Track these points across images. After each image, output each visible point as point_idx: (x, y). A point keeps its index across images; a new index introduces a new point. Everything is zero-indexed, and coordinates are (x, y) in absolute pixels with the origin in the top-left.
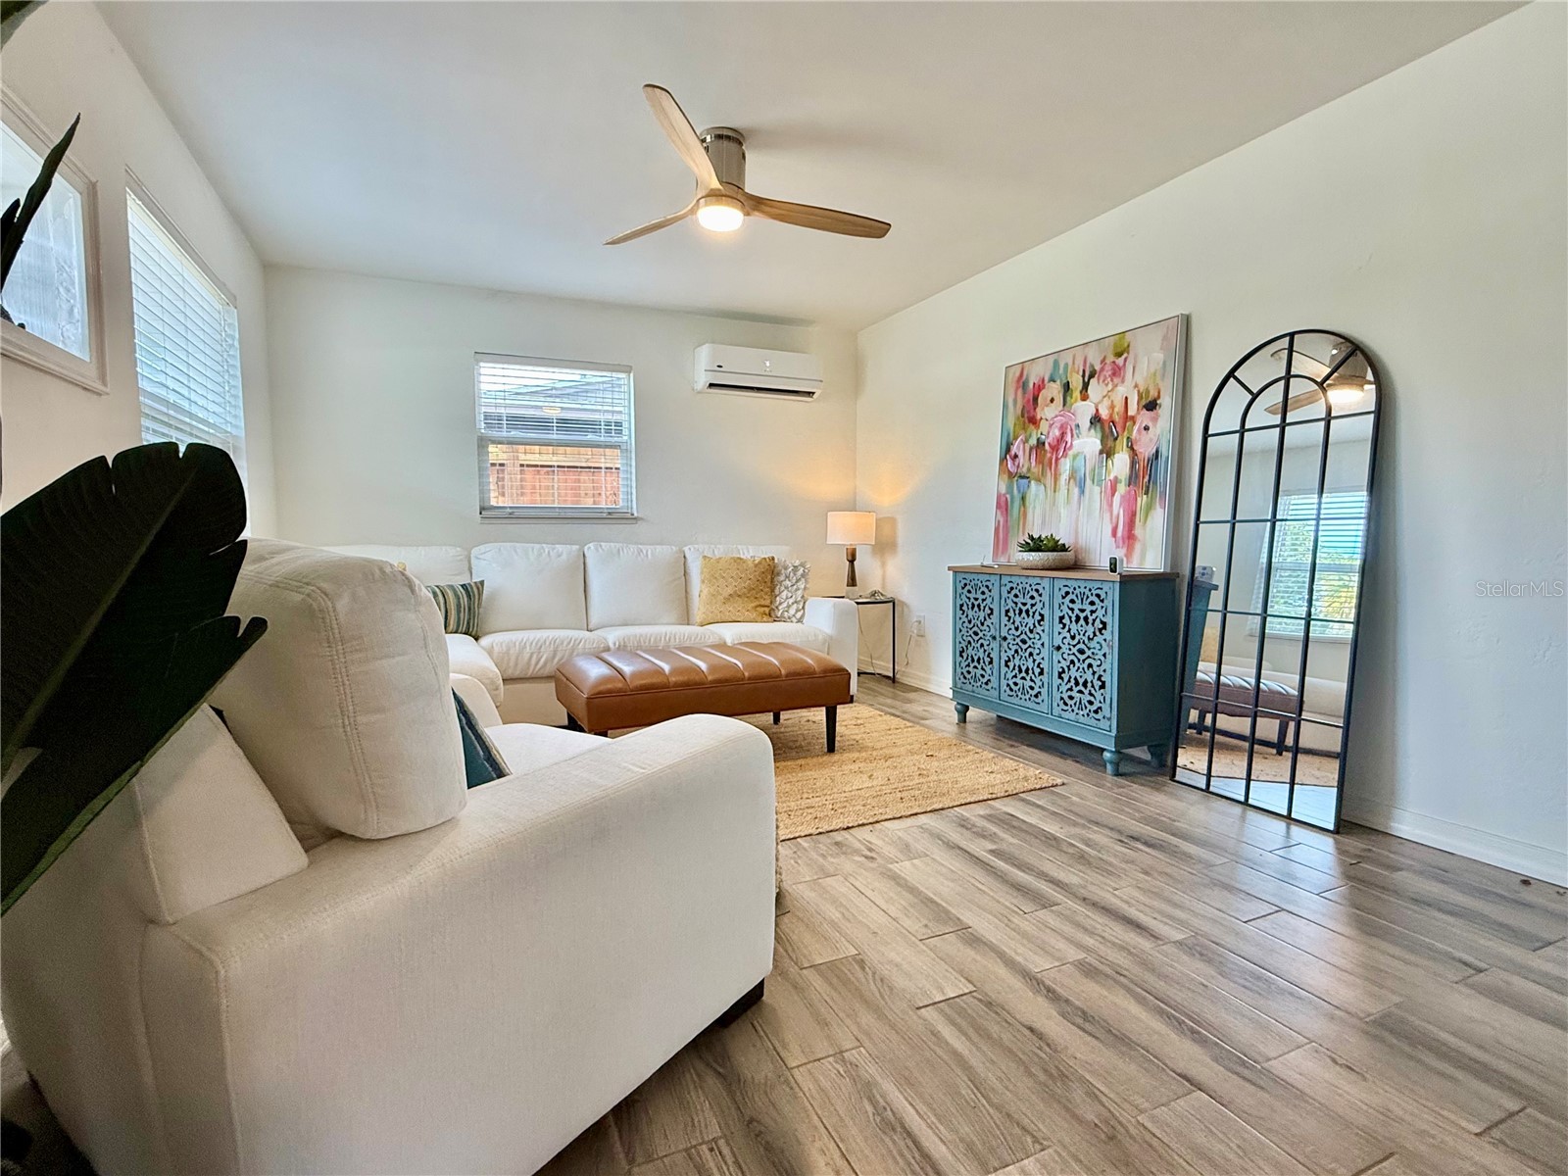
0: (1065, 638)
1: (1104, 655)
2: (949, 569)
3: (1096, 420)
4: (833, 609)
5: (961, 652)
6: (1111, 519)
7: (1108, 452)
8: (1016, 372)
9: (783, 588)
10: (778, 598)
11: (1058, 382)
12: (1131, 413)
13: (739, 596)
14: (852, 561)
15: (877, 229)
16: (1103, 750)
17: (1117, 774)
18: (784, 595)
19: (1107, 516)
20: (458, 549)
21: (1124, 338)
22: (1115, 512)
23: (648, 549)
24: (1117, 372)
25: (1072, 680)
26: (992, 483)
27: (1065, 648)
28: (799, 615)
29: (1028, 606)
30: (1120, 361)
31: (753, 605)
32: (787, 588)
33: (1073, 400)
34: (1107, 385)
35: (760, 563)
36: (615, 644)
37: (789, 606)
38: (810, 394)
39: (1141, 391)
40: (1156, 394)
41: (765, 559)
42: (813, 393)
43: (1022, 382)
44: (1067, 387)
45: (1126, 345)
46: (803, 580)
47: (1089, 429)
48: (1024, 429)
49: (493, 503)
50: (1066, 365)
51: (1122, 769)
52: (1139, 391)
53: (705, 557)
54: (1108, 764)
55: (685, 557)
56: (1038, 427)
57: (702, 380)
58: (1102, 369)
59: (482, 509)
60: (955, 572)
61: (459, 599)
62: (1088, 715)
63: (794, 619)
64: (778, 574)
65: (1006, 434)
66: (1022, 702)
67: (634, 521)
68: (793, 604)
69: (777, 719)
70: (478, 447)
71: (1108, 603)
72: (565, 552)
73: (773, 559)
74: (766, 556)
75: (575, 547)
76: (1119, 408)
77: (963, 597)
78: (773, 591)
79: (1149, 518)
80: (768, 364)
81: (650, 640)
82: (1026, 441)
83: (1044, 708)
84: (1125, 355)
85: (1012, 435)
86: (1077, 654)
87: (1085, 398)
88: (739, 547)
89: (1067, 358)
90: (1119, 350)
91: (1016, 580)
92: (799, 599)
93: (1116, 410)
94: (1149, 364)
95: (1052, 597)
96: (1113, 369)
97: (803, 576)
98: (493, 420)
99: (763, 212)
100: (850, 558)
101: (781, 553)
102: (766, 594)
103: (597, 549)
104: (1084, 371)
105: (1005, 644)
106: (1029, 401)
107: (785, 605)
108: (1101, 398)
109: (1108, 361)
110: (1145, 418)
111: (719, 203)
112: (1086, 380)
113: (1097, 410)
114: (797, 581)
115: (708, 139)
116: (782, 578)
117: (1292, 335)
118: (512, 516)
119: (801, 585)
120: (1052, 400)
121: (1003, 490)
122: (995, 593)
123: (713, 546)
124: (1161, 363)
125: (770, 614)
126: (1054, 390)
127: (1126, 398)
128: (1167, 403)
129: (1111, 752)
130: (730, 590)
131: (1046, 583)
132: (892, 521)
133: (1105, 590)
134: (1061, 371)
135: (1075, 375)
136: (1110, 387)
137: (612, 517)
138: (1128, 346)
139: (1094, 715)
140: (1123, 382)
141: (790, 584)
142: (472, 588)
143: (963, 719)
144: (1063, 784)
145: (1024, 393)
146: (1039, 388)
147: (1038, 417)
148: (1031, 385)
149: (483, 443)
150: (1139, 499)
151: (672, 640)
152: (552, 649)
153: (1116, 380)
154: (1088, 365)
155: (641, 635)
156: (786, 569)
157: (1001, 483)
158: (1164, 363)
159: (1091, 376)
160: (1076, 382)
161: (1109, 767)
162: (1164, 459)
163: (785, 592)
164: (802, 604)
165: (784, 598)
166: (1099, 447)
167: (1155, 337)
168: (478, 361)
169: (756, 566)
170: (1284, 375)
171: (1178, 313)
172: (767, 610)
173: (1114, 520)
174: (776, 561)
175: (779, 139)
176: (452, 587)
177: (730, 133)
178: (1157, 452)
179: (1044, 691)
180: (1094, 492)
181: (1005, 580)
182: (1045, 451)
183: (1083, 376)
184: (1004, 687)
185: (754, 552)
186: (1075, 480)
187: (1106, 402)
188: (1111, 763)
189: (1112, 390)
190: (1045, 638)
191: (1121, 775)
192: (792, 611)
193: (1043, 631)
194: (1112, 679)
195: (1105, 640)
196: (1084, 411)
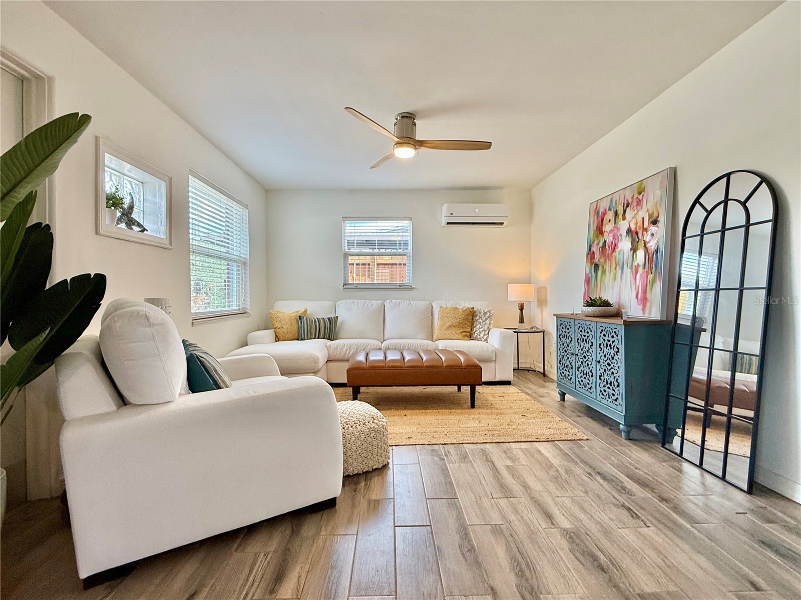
0: (602, 356)
1: (619, 367)
2: (554, 315)
3: (629, 231)
4: (499, 335)
5: (560, 361)
6: (636, 288)
7: (634, 250)
8: (594, 205)
9: (478, 323)
10: (475, 328)
11: (612, 211)
12: (645, 226)
13: (454, 326)
14: (521, 309)
15: (486, 145)
16: (621, 423)
17: (629, 439)
18: (478, 327)
19: (634, 286)
20: (331, 302)
21: (642, 183)
22: (637, 284)
23: (414, 303)
24: (639, 202)
25: (605, 381)
26: (583, 267)
27: (602, 361)
28: (485, 337)
29: (586, 337)
30: (640, 197)
31: (460, 331)
32: (480, 323)
33: (619, 221)
34: (634, 210)
35: (465, 310)
36: (384, 347)
37: (480, 333)
38: (502, 224)
39: (650, 213)
40: (657, 215)
41: (469, 308)
42: (503, 223)
43: (597, 212)
44: (616, 213)
45: (643, 188)
46: (489, 319)
47: (626, 236)
48: (597, 237)
49: (350, 282)
50: (616, 200)
51: (632, 436)
52: (649, 214)
53: (441, 307)
54: (623, 433)
55: (432, 307)
56: (603, 237)
57: (444, 221)
58: (632, 202)
59: (345, 284)
60: (557, 317)
61: (325, 324)
62: (612, 402)
63: (483, 339)
64: (476, 316)
65: (589, 242)
66: (584, 392)
67: (411, 290)
68: (482, 331)
69: (459, 389)
70: (344, 257)
71: (619, 337)
72: (376, 303)
73: (473, 308)
74: (470, 307)
75: (380, 302)
76: (640, 224)
77: (560, 331)
78: (472, 324)
79: (653, 287)
80: (477, 211)
81: (401, 346)
82: (598, 244)
83: (594, 395)
84: (643, 193)
85: (592, 241)
86: (607, 365)
87: (624, 219)
88: (461, 302)
89: (616, 197)
90: (640, 191)
91: (581, 322)
92: (486, 329)
93: (638, 225)
94: (655, 198)
95: (595, 332)
96: (637, 202)
97: (489, 317)
98: (351, 244)
99: (425, 147)
100: (520, 308)
101: (479, 305)
102: (468, 326)
103: (389, 303)
104: (624, 204)
105: (577, 358)
106: (599, 221)
107: (478, 332)
108: (632, 219)
109: (635, 197)
110: (653, 228)
111: (402, 146)
112: (625, 208)
113: (630, 225)
114: (486, 320)
115: (399, 118)
116: (477, 318)
117: (728, 175)
118: (357, 287)
119: (488, 322)
120: (610, 221)
121: (588, 272)
122: (573, 329)
123: (447, 302)
124: (660, 197)
125: (470, 337)
126: (610, 215)
127: (643, 218)
128: (662, 219)
129: (623, 425)
130: (449, 324)
131: (593, 324)
132: (545, 288)
133: (618, 329)
134: (614, 205)
135: (620, 206)
136: (636, 212)
137: (401, 287)
138: (644, 188)
139: (615, 402)
140: (642, 209)
141: (481, 321)
142: (332, 320)
143: (563, 399)
144: (588, 440)
145: (598, 217)
146: (604, 214)
147: (604, 231)
148: (601, 213)
149: (346, 256)
150: (649, 276)
151: (412, 346)
152: (356, 348)
153: (639, 208)
154: (626, 199)
155: (397, 343)
156: (480, 313)
157: (587, 267)
158: (661, 196)
159: (627, 207)
160: (620, 212)
161: (623, 434)
162: (660, 252)
163: (479, 325)
164: (487, 332)
165: (478, 329)
166: (630, 246)
167: (657, 181)
168: (344, 221)
169: (463, 311)
170: (723, 199)
171: (668, 167)
172: (468, 334)
173: (637, 289)
174: (475, 309)
175: (429, 113)
176: (323, 319)
177: (407, 115)
178: (657, 249)
179: (593, 386)
180: (628, 271)
181: (577, 322)
182: (606, 249)
183: (624, 206)
184: (577, 383)
185: (465, 304)
186: (619, 265)
187: (634, 221)
188: (624, 431)
189: (637, 213)
190: (594, 356)
191: (630, 439)
192: (482, 335)
193: (592, 351)
194: (622, 381)
195: (619, 358)
196: (624, 226)
